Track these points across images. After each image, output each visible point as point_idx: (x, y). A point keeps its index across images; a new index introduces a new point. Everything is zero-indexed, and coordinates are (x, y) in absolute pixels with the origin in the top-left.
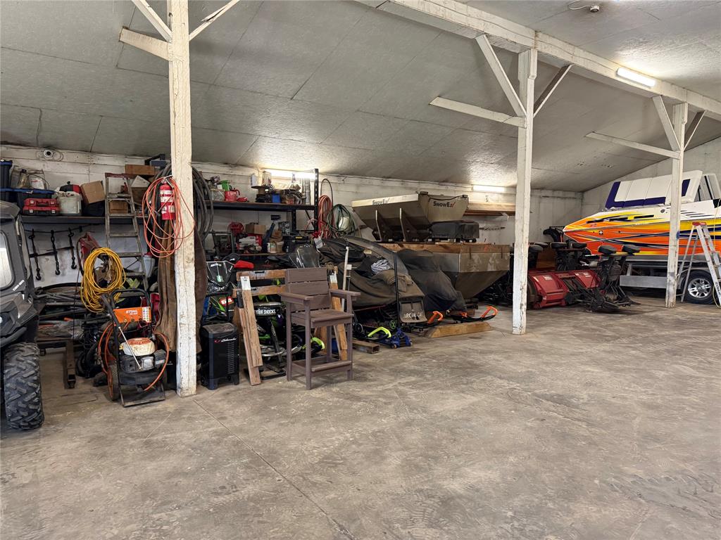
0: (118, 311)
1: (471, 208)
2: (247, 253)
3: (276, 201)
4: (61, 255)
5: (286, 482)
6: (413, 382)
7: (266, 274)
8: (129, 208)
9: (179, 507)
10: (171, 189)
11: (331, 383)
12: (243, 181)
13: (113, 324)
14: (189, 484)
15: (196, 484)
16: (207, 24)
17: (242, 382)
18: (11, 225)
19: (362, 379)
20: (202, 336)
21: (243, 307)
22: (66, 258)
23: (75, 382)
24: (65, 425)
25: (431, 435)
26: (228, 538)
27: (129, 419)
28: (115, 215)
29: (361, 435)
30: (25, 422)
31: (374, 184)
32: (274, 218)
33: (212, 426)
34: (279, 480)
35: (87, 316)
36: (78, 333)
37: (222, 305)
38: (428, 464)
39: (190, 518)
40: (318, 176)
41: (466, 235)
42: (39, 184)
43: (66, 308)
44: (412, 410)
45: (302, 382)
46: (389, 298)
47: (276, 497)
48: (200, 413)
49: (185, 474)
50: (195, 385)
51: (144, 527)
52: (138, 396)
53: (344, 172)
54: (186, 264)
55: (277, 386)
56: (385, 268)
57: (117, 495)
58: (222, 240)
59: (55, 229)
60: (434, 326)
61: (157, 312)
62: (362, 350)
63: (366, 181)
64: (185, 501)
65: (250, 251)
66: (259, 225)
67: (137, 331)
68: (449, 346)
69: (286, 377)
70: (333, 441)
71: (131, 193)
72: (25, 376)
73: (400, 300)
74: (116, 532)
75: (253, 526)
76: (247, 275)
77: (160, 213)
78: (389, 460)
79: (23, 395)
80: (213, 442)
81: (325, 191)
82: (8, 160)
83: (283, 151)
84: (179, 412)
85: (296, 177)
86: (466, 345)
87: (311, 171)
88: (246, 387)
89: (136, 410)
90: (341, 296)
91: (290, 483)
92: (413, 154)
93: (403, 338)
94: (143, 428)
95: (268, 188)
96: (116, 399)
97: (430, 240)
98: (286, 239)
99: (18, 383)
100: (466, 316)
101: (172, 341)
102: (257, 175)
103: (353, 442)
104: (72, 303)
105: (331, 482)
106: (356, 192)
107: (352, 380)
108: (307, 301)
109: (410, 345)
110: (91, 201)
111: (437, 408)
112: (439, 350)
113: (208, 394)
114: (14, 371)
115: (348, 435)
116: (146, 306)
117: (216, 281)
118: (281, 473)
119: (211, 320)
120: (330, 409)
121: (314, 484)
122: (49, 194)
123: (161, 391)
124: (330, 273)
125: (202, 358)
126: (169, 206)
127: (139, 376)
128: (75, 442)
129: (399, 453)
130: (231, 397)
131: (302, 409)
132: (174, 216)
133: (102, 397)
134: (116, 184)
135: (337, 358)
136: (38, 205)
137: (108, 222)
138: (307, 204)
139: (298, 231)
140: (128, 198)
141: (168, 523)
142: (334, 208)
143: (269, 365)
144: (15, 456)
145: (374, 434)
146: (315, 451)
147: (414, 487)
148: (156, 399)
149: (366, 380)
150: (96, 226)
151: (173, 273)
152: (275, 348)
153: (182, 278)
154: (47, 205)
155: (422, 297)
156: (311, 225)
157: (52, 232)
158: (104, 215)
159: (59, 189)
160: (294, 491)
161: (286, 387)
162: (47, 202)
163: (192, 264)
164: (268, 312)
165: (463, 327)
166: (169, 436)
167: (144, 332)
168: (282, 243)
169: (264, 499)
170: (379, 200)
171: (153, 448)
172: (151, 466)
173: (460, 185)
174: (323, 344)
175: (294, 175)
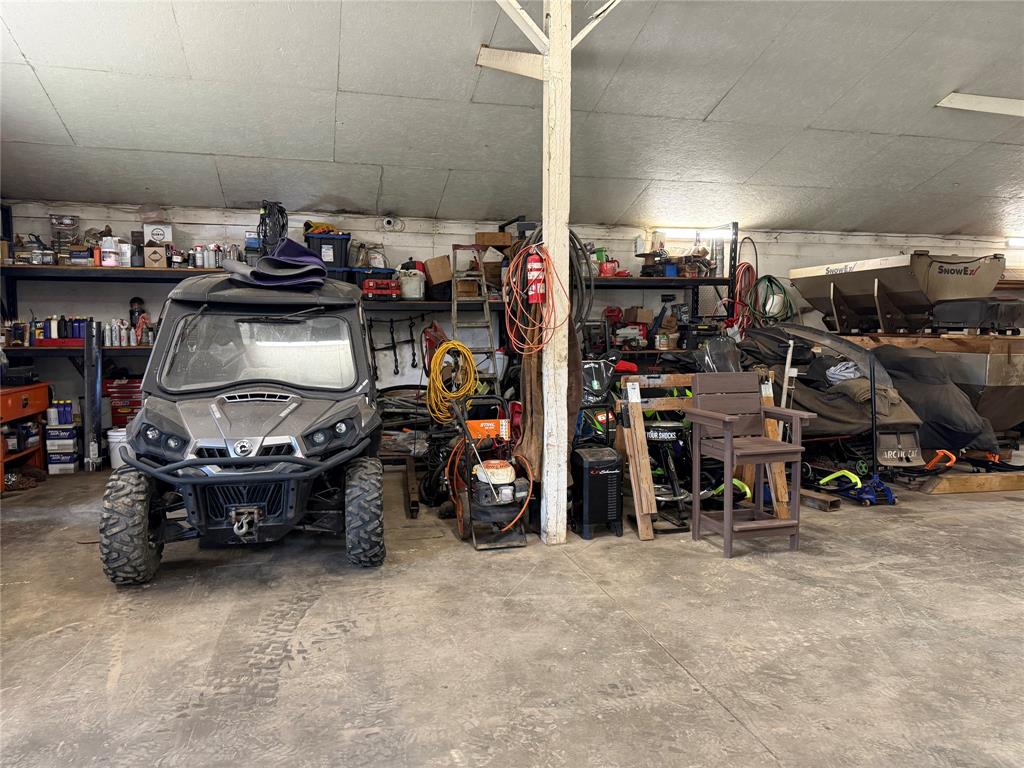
0: (471, 423)
1: (1008, 276)
2: (627, 350)
3: (670, 274)
4: (401, 350)
5: (706, 693)
6: (907, 564)
7: (663, 380)
8: (480, 289)
9: (556, 704)
10: (541, 260)
11: (763, 552)
12: (624, 247)
13: (465, 440)
14: (566, 673)
15: (576, 674)
16: (596, 22)
17: (627, 533)
18: (354, 311)
19: (814, 550)
20: (575, 464)
21: (629, 426)
22: (406, 353)
23: (417, 511)
24: (409, 566)
25: (950, 657)
26: (627, 764)
27: (483, 567)
28: (464, 299)
29: (823, 640)
30: (366, 556)
31: (827, 241)
32: (665, 299)
33: (591, 591)
34: (696, 690)
35: (432, 428)
36: (420, 448)
37: (598, 422)
38: (951, 708)
39: (571, 723)
40: (736, 234)
41: (999, 323)
42: (378, 262)
43: (405, 416)
44: (909, 610)
45: (718, 546)
46: (858, 424)
47: (693, 715)
48: (573, 571)
49: (561, 657)
50: (565, 531)
51: (512, 723)
52: (493, 536)
53: (777, 225)
54: (557, 364)
55: (679, 545)
56: (852, 376)
57: (475, 670)
58: (593, 331)
59: (395, 317)
60: (937, 474)
61: (518, 427)
62: (811, 504)
63: (814, 237)
64: (562, 696)
65: (631, 347)
66: (645, 310)
67: (494, 451)
68: (967, 510)
69: (691, 533)
70: (777, 643)
71: (483, 269)
72: (368, 499)
73: (877, 428)
74: (477, 723)
75: (661, 753)
76: (636, 381)
77: (527, 293)
78: (876, 688)
79: (365, 523)
80: (594, 615)
81: (746, 257)
82: (346, 232)
83: (684, 198)
84: (545, 566)
85: (701, 237)
86: (1001, 511)
87: (726, 227)
88: (632, 541)
89: (492, 555)
90: (778, 417)
91: (714, 697)
92: (900, 189)
93: (881, 490)
94: (502, 581)
95: (660, 256)
96: (466, 539)
97: (928, 331)
98: (683, 329)
99: (361, 507)
100: (996, 461)
101: (536, 466)
102: (644, 237)
103: (811, 650)
104: (412, 411)
105: (779, 708)
106: (797, 256)
107: (798, 550)
108: (730, 423)
109: (894, 503)
110: (436, 281)
111: (955, 612)
112: (948, 514)
113: (581, 545)
114: (357, 492)
115: (799, 636)
116: (504, 417)
117: (591, 388)
118: (697, 679)
119: (586, 442)
120: (766, 592)
121: (752, 706)
122: (389, 273)
123: (521, 534)
124: (763, 380)
125: (574, 493)
126: (539, 285)
127: (495, 510)
128: (421, 589)
129: (893, 680)
130: (614, 554)
131: (722, 586)
132: (544, 297)
133: (450, 535)
134: (465, 258)
135: (771, 514)
136: (378, 287)
137: (455, 308)
138: (717, 276)
139: (701, 318)
140: (478, 276)
141: (542, 724)
142: (758, 281)
143: (663, 513)
144: (355, 598)
145: (844, 641)
146: (749, 654)
147: (927, 740)
148: (515, 544)
149: (821, 552)
150: (440, 314)
151: (540, 374)
152: (673, 488)
153: (552, 383)
154: (388, 287)
155: (917, 426)
156: (723, 308)
157: (392, 321)
158: (450, 299)
159: (400, 266)
160: (721, 711)
161: (692, 549)
162: (388, 284)
163: (565, 364)
164: (665, 436)
165: (994, 479)
166: (535, 597)
167: (500, 452)
168: (677, 335)
169: (675, 714)
170: (838, 267)
171: (517, 613)
172: (514, 637)
173: (984, 238)
174: (748, 490)
175: (698, 235)
